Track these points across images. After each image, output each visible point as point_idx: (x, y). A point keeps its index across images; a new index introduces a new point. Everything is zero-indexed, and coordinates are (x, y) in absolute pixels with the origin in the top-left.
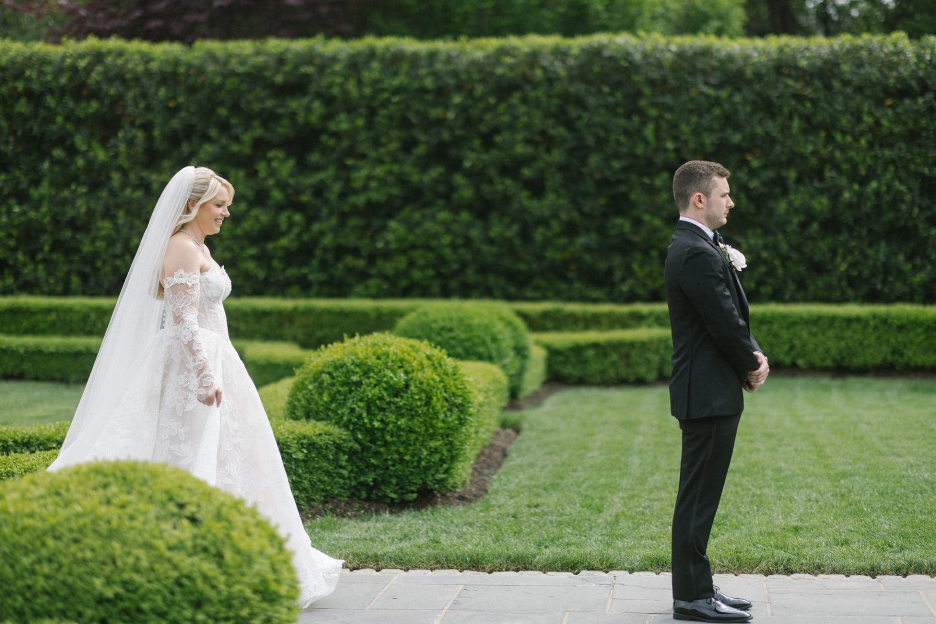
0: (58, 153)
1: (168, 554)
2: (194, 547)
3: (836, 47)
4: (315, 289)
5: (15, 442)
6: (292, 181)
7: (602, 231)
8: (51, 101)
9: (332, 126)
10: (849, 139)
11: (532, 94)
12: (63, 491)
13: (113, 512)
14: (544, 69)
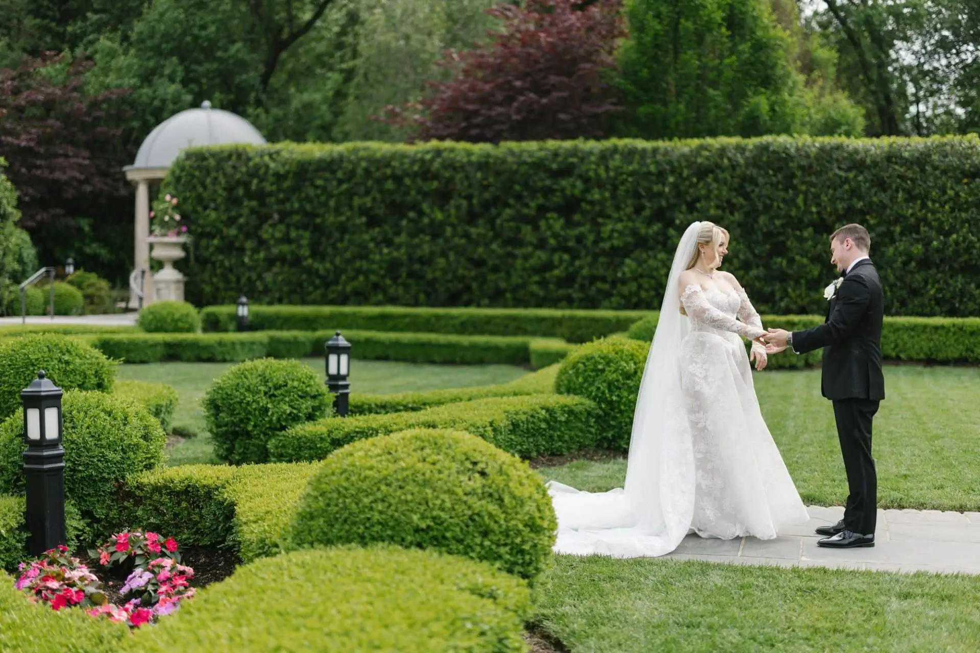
0: (412, 214)
1: (465, 498)
2: (483, 493)
3: (929, 144)
4: (576, 304)
5: (377, 405)
6: (562, 233)
7: (767, 267)
8: (407, 181)
9: (589, 197)
10: (937, 205)
11: (721, 176)
12: (393, 452)
13: (426, 468)
14: (729, 159)
